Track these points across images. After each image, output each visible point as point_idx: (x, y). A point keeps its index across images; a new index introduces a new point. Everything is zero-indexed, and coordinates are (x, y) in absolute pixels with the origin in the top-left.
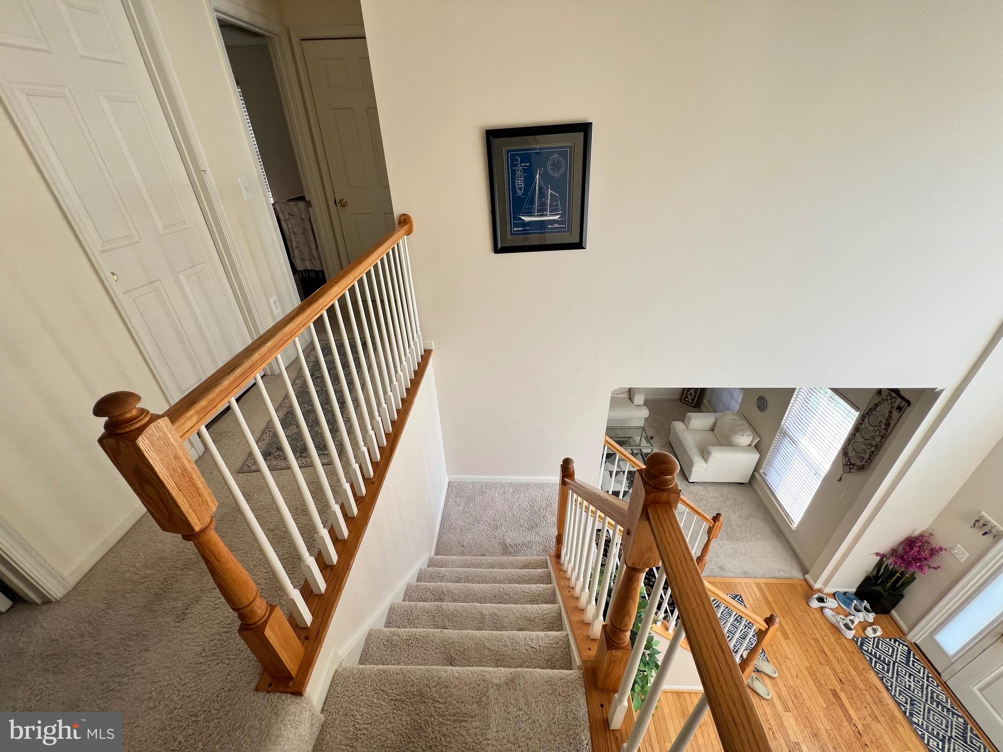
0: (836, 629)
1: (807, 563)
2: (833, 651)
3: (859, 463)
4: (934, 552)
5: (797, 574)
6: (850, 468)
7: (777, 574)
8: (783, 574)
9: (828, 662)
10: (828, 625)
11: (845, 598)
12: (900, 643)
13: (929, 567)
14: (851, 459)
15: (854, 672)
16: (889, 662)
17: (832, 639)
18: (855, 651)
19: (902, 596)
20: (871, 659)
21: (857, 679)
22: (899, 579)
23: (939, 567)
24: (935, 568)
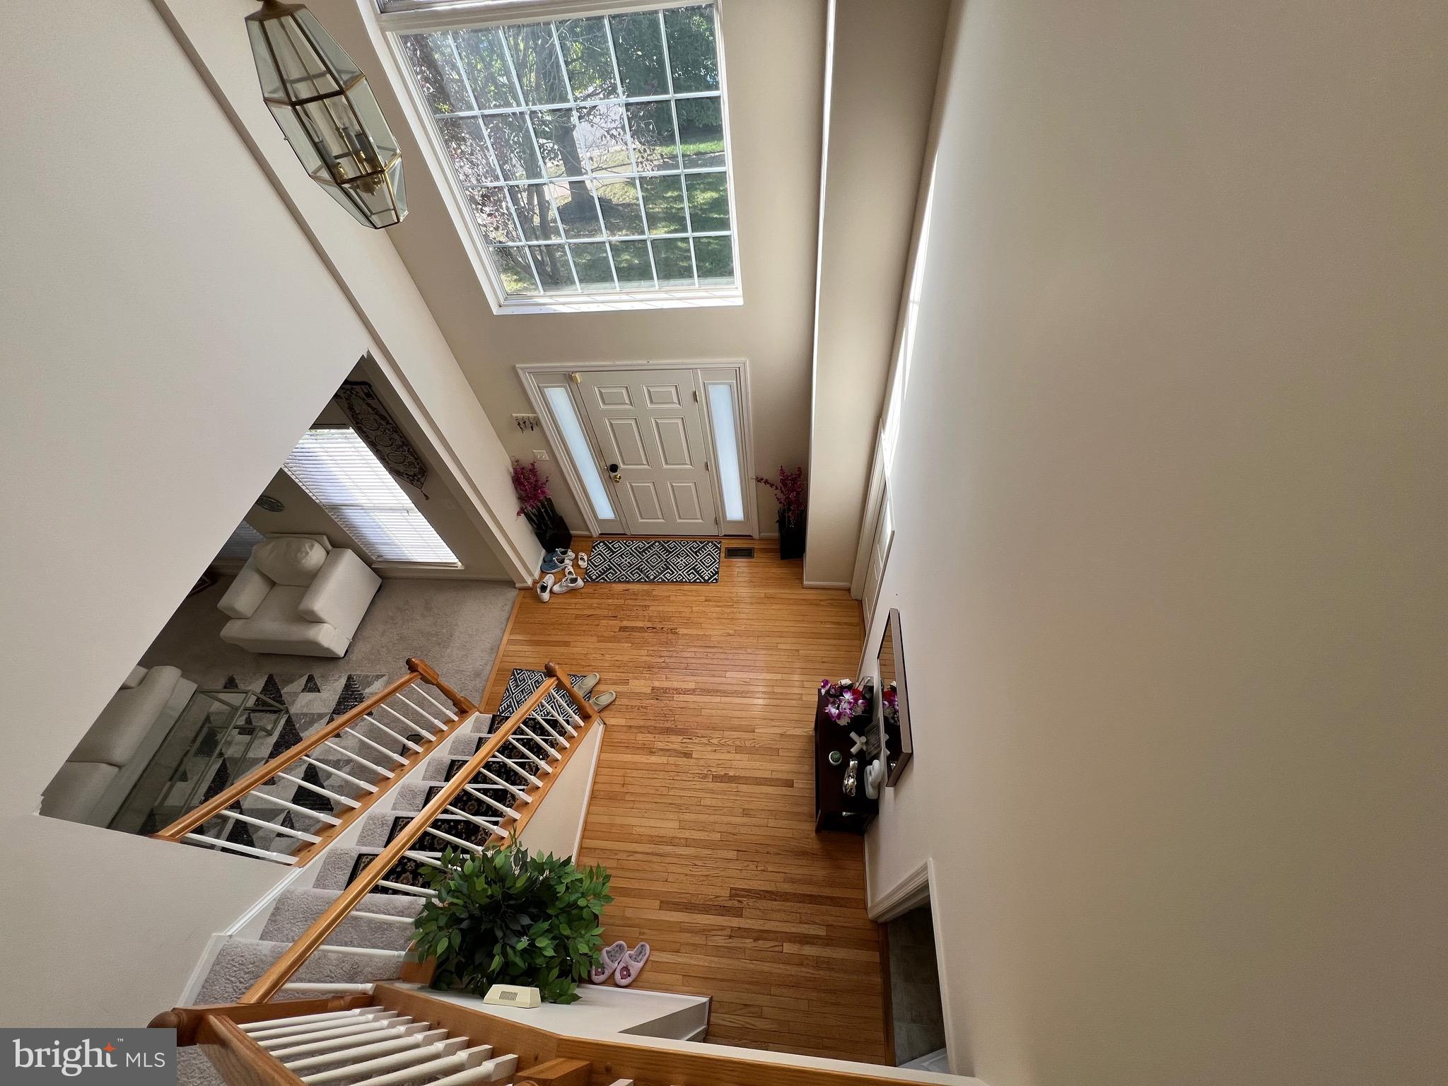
0: (572, 592)
1: (504, 577)
2: (590, 607)
3: (417, 470)
4: (533, 470)
5: (512, 594)
6: (418, 481)
7: (505, 615)
8: (508, 608)
9: (598, 617)
10: (567, 595)
11: (547, 566)
12: (596, 545)
13: (545, 484)
14: (406, 472)
15: (610, 601)
16: (609, 565)
17: (581, 601)
18: (594, 588)
19: (561, 518)
20: (603, 578)
21: (616, 602)
22: (546, 511)
23: (547, 477)
24: (547, 481)
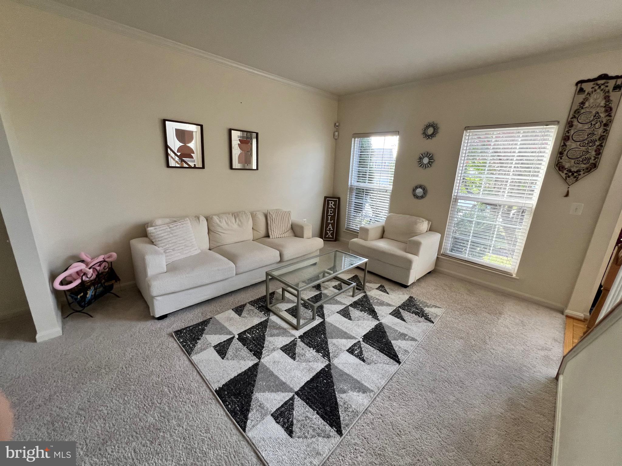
3: (585, 166)
14: (571, 168)
